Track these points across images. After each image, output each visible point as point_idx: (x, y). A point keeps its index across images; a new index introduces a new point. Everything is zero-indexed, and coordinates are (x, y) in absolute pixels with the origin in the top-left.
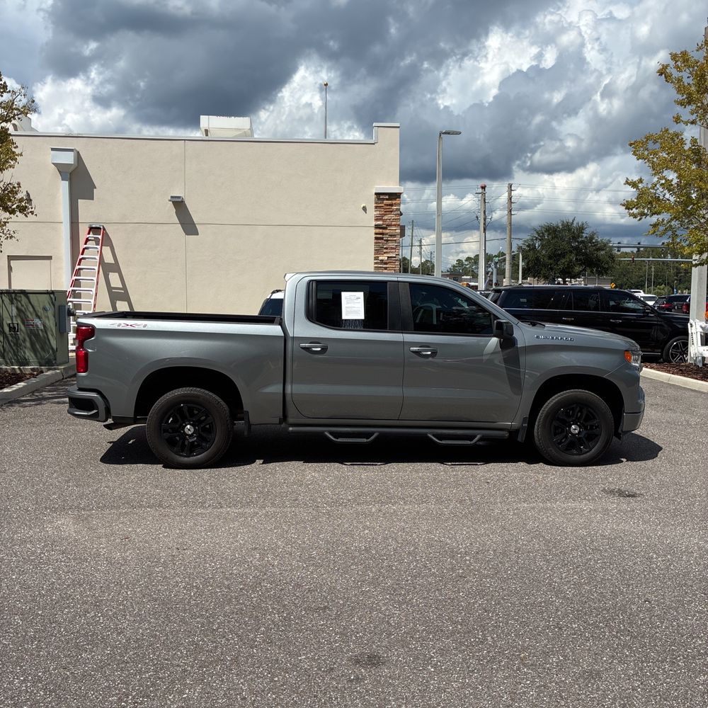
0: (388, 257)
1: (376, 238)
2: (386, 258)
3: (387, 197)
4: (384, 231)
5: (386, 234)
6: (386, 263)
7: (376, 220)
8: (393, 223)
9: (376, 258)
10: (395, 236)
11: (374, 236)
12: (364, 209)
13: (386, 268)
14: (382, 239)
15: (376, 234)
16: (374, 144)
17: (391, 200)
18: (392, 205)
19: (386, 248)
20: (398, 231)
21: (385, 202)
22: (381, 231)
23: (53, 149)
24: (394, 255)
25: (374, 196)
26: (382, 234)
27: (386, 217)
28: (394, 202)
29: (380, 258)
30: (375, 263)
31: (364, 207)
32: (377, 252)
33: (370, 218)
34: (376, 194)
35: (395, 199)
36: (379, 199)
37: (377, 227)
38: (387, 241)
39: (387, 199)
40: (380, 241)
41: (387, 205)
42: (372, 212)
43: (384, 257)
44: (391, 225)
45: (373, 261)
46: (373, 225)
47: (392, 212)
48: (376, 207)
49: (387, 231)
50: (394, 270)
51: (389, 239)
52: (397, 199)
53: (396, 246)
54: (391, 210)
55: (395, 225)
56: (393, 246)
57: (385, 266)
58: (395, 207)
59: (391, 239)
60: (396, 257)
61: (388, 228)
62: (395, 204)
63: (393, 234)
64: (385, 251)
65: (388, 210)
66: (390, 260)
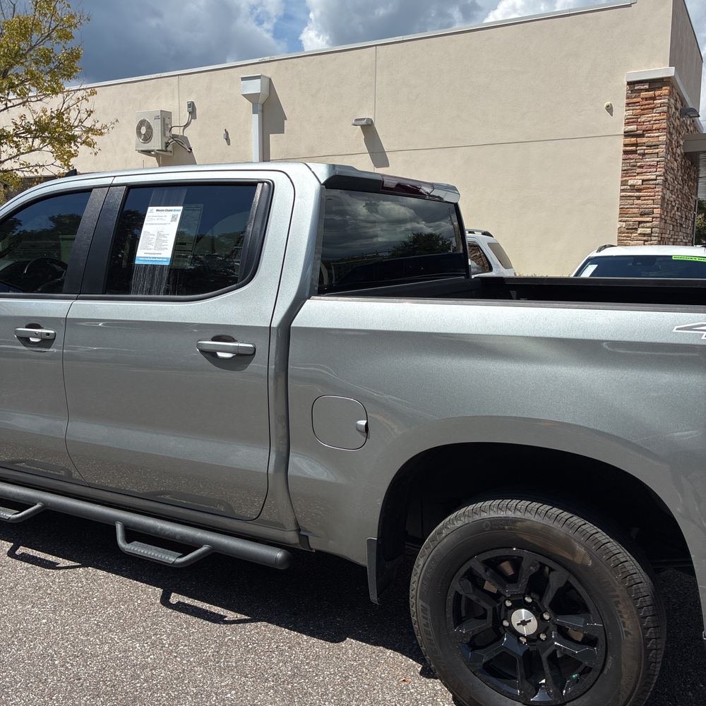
0: (643, 181)
1: (625, 152)
2: (640, 182)
3: (647, 87)
4: (640, 140)
5: (643, 144)
6: (639, 190)
7: (627, 124)
8: (655, 127)
9: (624, 183)
10: (656, 146)
11: (622, 148)
12: (609, 109)
13: (638, 198)
14: (634, 152)
15: (625, 145)
16: (630, 6)
17: (654, 89)
18: (653, 99)
19: (641, 167)
20: (663, 138)
21: (644, 94)
22: (633, 140)
23: (243, 79)
24: (654, 177)
25: (625, 88)
26: (636, 145)
27: (643, 118)
28: (658, 93)
29: (630, 182)
30: (623, 191)
31: (608, 106)
32: (626, 172)
33: (618, 122)
34: (629, 83)
35: (660, 88)
36: (633, 91)
37: (628, 134)
38: (644, 154)
39: (646, 90)
40: (631, 156)
41: (646, 99)
42: (621, 113)
43: (637, 181)
44: (651, 130)
45: (619, 187)
46: (623, 133)
47: (653, 108)
48: (628, 104)
49: (644, 140)
50: (653, 200)
51: (646, 151)
52: (664, 88)
53: (658, 162)
54: (652, 106)
55: (659, 130)
56: (652, 163)
57: (638, 194)
58: (660, 101)
59: (650, 151)
60: (656, 180)
61: (646, 135)
62: (659, 96)
63: (654, 143)
64: (639, 170)
65: (647, 106)
66: (647, 184)
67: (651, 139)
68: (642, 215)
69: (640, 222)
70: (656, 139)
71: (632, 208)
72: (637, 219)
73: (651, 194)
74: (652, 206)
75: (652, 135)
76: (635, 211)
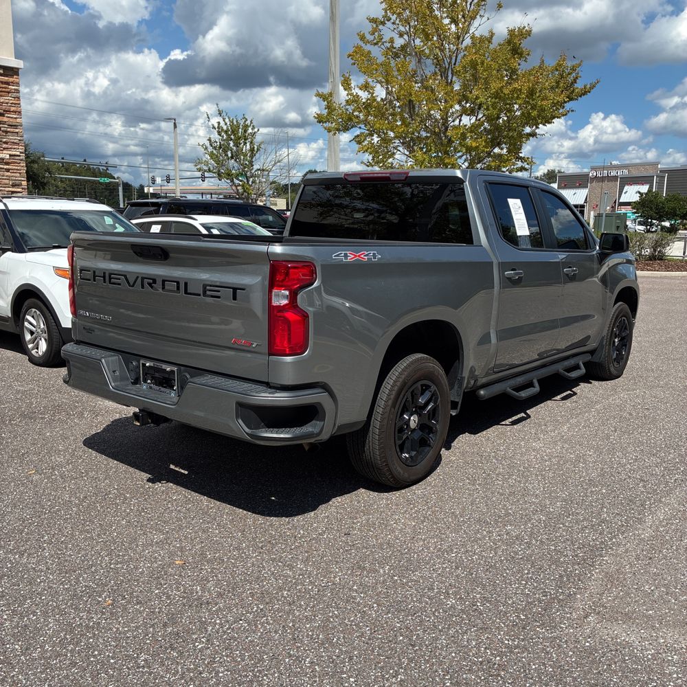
0: (10, 155)
2: (8, 157)
3: (2, 71)
4: (2, 118)
5: (5, 123)
6: (7, 164)
8: (12, 109)
13: (8, 170)
17: (7, 76)
18: (8, 83)
19: (6, 143)
20: (20, 120)
24: (18, 153)
28: (11, 80)
35: (12, 76)
38: (6, 132)
41: (2, 83)
43: (5, 155)
44: (9, 111)
47: (9, 92)
49: (5, 119)
50: (20, 173)
51: (9, 129)
52: (15, 77)
53: (20, 140)
54: (8, 90)
55: (15, 112)
56: (15, 141)
57: (6, 167)
58: (13, 87)
59: (12, 130)
60: (20, 156)
61: (6, 115)
62: (12, 82)
63: (14, 124)
64: (4, 146)
65: (4, 90)
66: (13, 159)
67: (11, 120)
68: (13, 186)
69: (13, 192)
70: (14, 120)
71: (3, 179)
72: (10, 189)
73: (19, 168)
74: (20, 179)
75: (11, 116)
76: (7, 181)
